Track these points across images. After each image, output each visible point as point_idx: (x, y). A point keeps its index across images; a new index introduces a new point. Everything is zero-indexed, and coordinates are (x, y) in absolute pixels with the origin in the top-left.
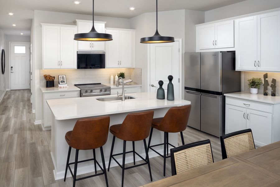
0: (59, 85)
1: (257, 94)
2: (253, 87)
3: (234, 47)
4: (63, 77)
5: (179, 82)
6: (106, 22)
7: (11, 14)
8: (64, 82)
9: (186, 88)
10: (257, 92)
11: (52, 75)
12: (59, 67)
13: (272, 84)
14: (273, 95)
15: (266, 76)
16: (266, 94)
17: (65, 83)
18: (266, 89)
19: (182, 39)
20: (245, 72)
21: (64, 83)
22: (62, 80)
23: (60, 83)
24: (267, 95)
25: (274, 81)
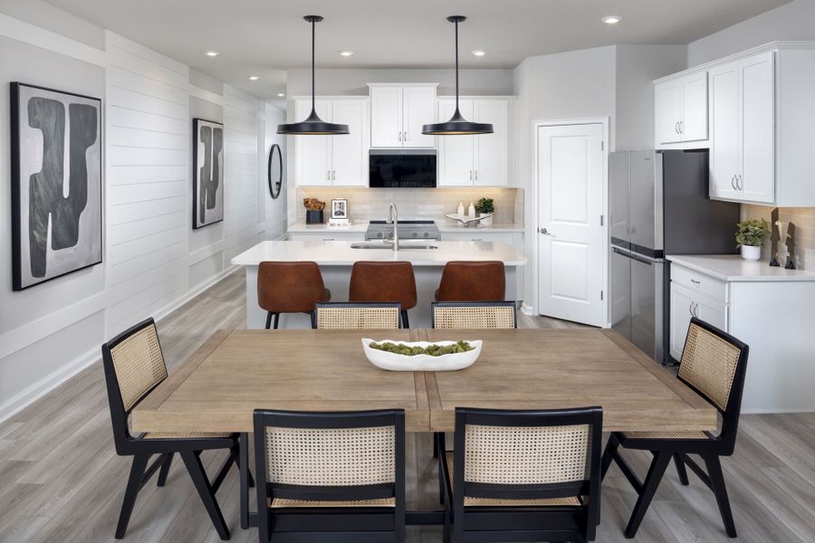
0: (331, 220)
1: (758, 260)
2: (749, 242)
3: (708, 139)
4: (340, 204)
5: (602, 224)
6: (438, 84)
7: (253, 78)
8: (343, 214)
9: (614, 240)
10: (758, 257)
11: (321, 199)
12: (329, 183)
13: (788, 238)
14: (791, 265)
15: (775, 215)
16: (775, 263)
17: (345, 216)
18: (775, 249)
19: (610, 118)
20: (749, 206)
21: (341, 217)
22: (338, 209)
23: (334, 216)
24: (777, 265)
25: (792, 228)
